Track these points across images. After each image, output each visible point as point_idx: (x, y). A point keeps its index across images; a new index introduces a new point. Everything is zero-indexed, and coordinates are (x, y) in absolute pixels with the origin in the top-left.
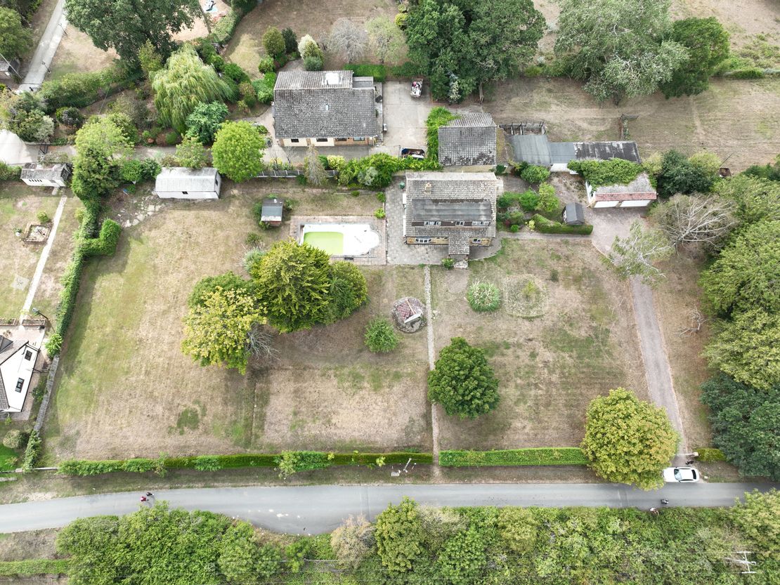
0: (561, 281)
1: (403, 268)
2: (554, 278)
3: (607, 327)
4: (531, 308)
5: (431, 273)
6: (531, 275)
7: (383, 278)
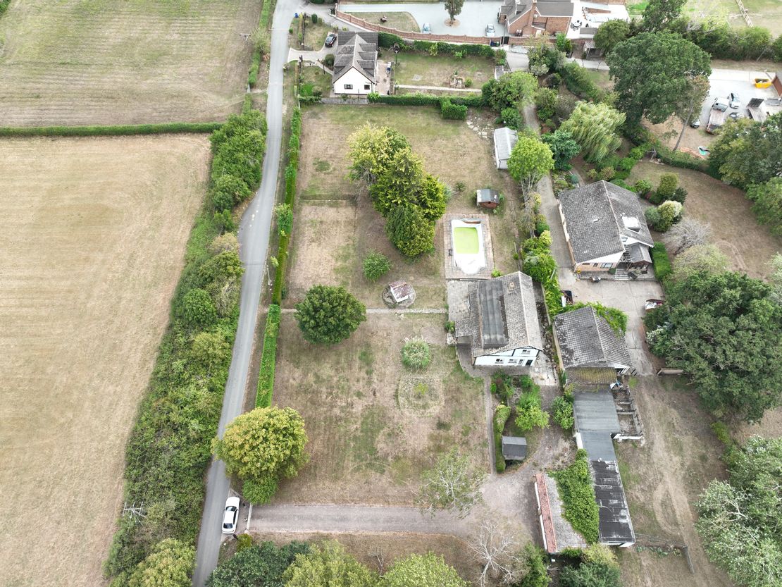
0: (438, 432)
1: (444, 292)
2: (441, 425)
3: (386, 472)
4: (407, 399)
5: (440, 314)
6: (443, 403)
7: (433, 277)
